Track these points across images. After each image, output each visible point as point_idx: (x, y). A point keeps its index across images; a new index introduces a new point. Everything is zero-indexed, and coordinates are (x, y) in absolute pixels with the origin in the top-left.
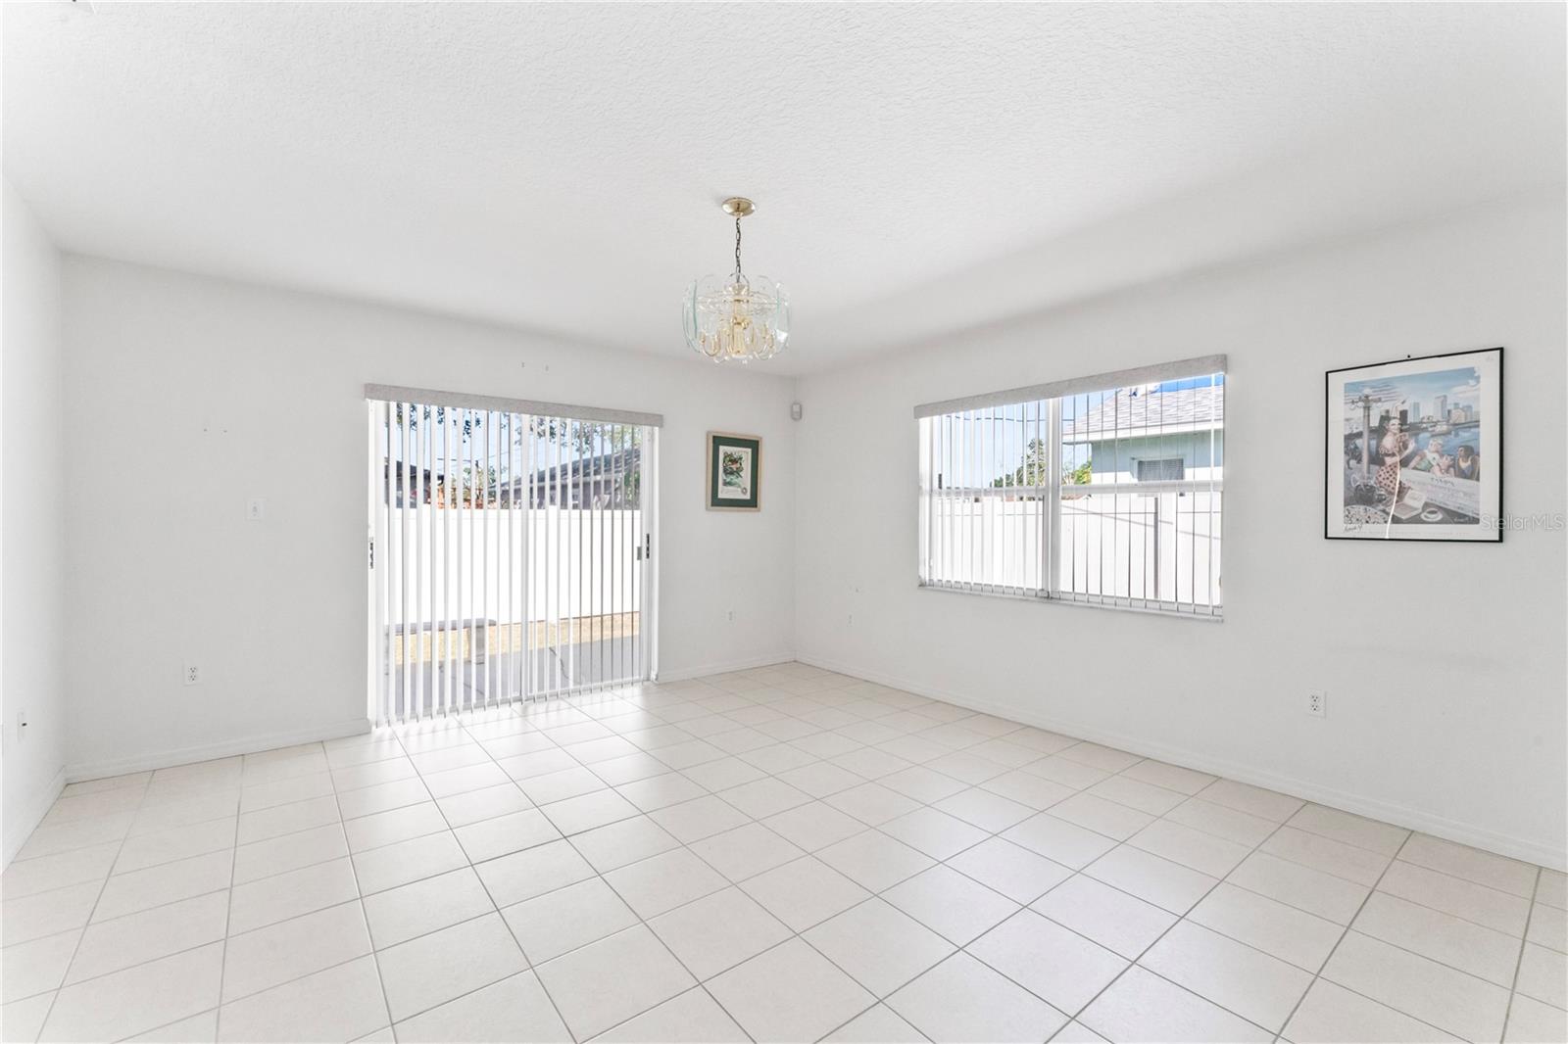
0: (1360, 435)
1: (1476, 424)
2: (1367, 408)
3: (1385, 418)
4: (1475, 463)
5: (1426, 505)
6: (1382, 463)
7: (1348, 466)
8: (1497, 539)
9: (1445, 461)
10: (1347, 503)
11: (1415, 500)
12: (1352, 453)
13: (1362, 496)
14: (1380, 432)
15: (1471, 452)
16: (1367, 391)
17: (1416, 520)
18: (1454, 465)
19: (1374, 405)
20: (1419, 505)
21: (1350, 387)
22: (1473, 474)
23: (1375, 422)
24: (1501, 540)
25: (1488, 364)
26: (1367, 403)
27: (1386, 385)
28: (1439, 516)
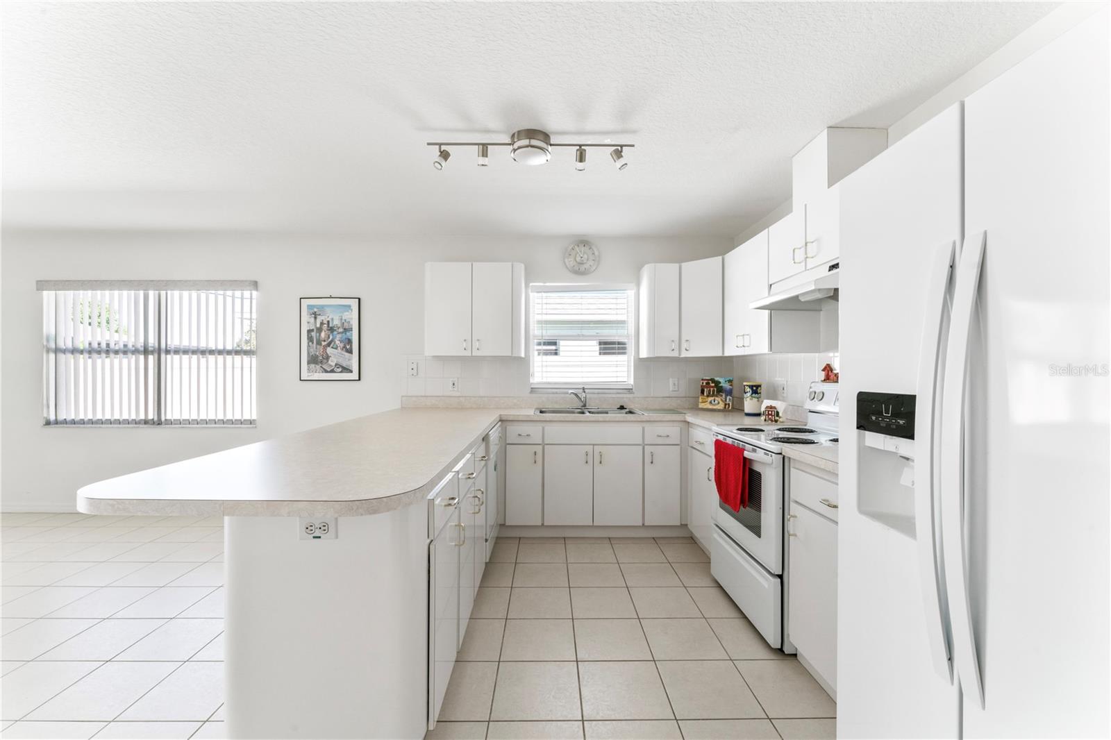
0: (313, 330)
1: (351, 329)
2: (315, 318)
3: (322, 324)
4: (351, 346)
5: (336, 365)
6: (321, 345)
7: (309, 346)
8: (358, 379)
9: (342, 345)
10: (309, 363)
11: (332, 362)
12: (310, 339)
13: (313, 360)
14: (320, 330)
15: (350, 341)
16: (315, 310)
17: (332, 371)
18: (345, 347)
19: (318, 317)
20: (333, 364)
21: (310, 307)
22: (350, 351)
23: (318, 325)
24: (359, 380)
25: (354, 303)
26: (315, 315)
27: (322, 307)
28: (340, 370)
